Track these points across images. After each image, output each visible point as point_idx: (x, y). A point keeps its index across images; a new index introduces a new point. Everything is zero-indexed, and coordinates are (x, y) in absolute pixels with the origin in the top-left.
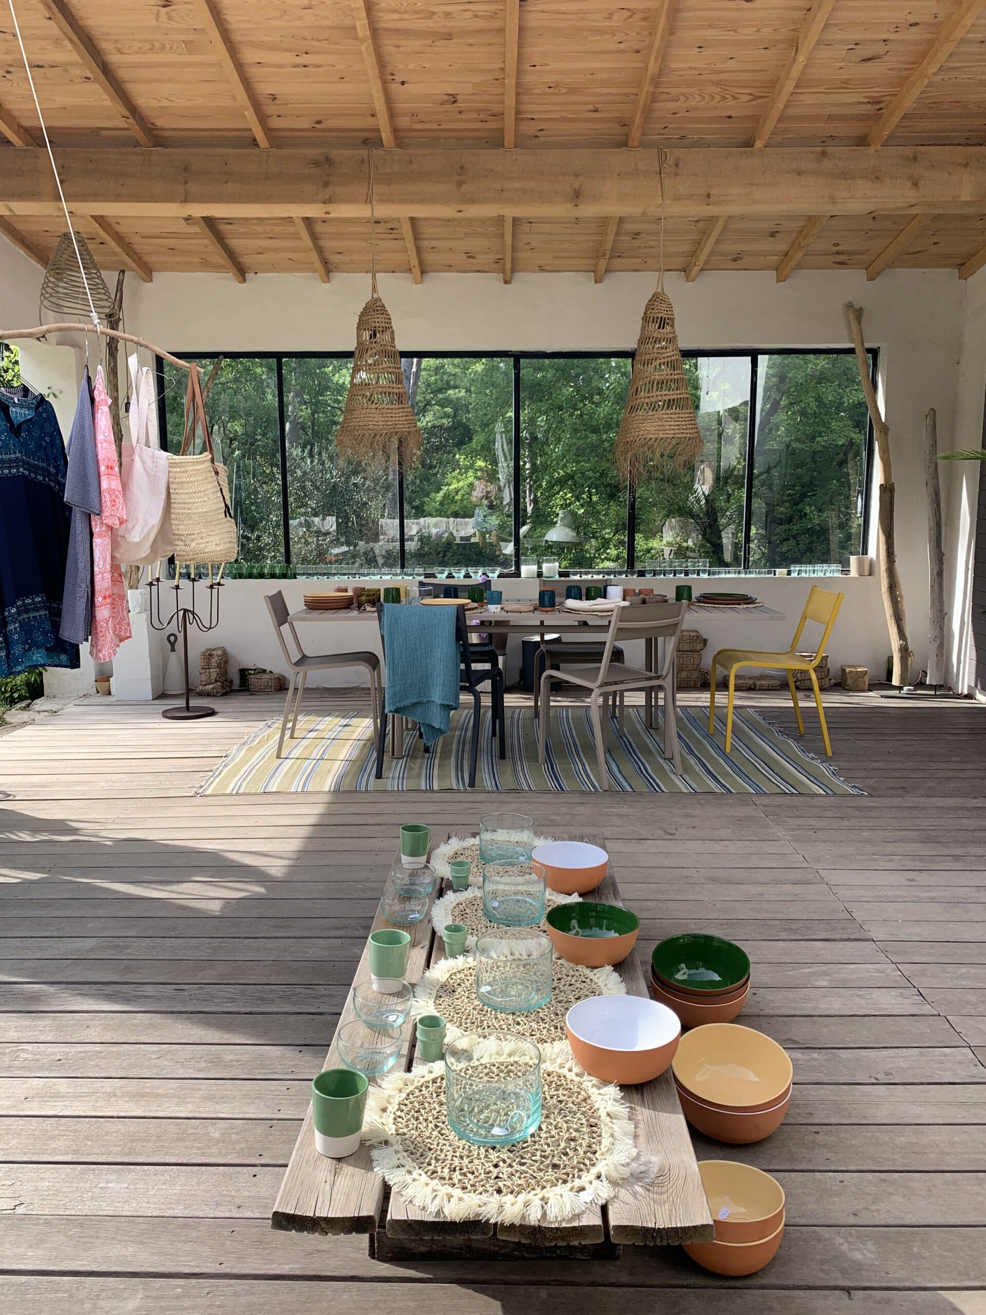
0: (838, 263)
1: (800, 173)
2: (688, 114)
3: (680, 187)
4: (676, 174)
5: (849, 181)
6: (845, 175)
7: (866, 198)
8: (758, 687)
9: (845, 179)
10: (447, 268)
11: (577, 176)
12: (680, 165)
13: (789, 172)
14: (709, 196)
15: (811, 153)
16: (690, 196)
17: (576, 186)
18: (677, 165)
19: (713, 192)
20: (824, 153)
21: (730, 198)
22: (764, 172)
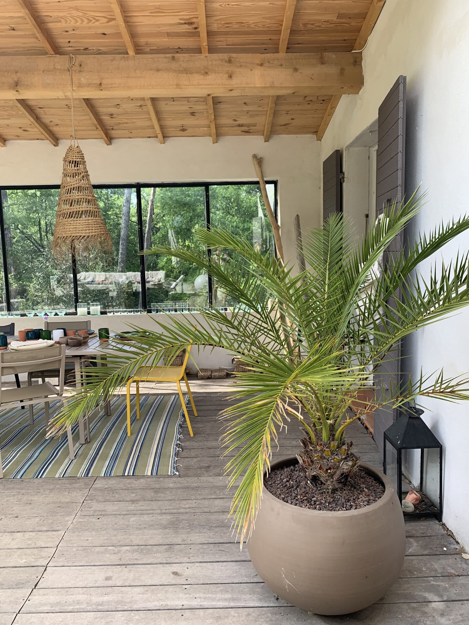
0: (245, 132)
1: (158, 70)
2: (74, 32)
3: (82, 79)
4: (80, 71)
5: (189, 75)
6: (187, 71)
7: (200, 85)
8: (213, 377)
9: (187, 73)
10: (17, 137)
11: (16, 72)
12: (82, 65)
13: (151, 70)
14: (101, 84)
15: (165, 57)
16: (89, 85)
17: (16, 79)
18: (80, 65)
19: (104, 82)
20: (173, 58)
21: (113, 86)
22: (136, 70)
